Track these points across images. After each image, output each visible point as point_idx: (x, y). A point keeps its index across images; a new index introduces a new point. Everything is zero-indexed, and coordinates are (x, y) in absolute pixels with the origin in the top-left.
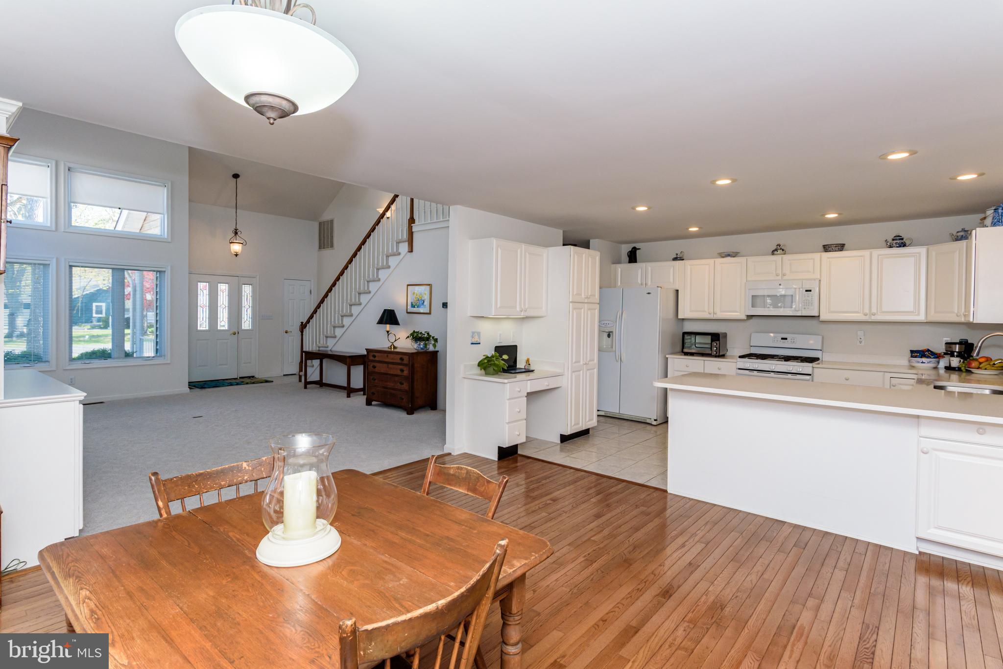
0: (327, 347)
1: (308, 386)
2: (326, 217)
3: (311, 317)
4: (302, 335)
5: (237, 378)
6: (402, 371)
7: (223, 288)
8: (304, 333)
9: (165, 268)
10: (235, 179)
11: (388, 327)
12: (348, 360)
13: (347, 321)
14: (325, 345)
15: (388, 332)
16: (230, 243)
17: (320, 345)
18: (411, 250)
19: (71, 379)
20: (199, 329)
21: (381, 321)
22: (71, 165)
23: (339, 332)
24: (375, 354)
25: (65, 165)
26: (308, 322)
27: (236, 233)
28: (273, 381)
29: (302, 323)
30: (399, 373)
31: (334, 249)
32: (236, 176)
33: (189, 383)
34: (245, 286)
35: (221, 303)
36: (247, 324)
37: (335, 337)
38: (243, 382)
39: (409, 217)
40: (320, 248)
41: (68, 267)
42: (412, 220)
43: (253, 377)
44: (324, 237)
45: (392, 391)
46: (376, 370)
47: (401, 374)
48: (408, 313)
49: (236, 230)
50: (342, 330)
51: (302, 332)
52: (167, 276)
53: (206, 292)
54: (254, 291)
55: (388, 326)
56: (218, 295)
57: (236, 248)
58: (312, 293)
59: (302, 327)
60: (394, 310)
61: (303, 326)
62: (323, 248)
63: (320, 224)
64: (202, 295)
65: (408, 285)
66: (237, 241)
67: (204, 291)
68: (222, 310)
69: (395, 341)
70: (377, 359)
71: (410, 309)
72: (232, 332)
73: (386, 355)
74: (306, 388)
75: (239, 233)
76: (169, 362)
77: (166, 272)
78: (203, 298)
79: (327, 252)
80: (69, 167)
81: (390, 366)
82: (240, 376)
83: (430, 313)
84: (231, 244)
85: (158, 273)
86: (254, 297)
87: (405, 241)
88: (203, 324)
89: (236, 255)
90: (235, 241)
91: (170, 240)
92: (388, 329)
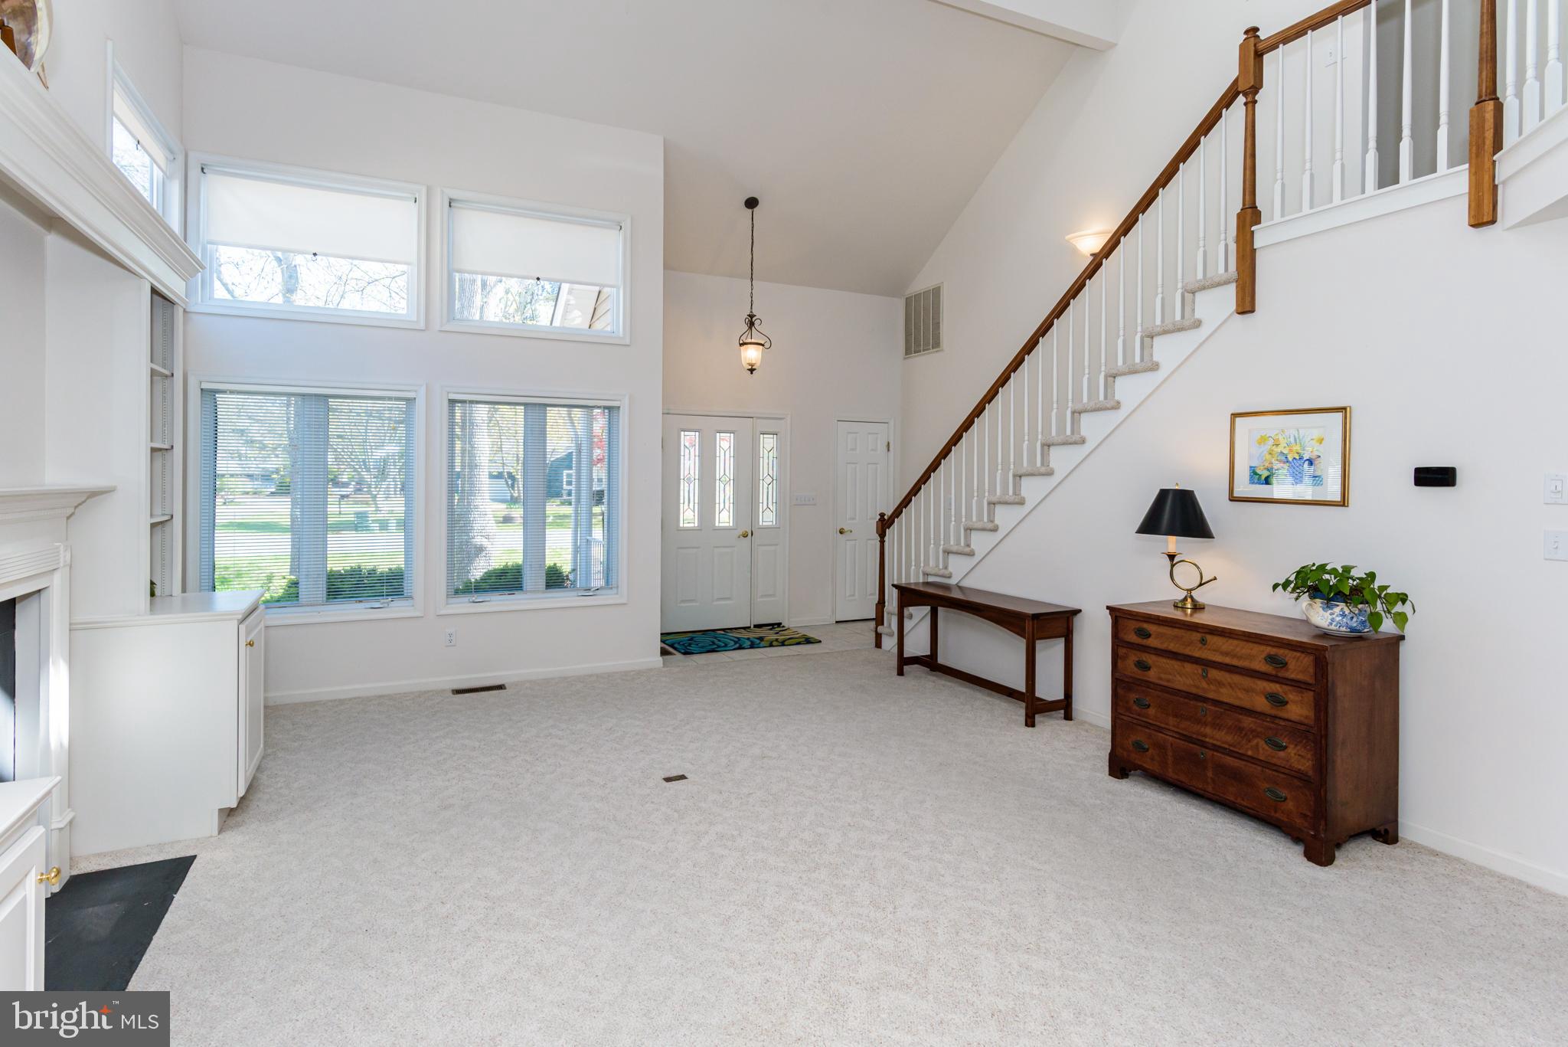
0: (950, 577)
1: (906, 668)
2: (921, 284)
3: (906, 502)
4: (882, 542)
5: (750, 627)
6: (1278, 701)
7: (725, 444)
8: (886, 539)
9: (620, 401)
10: (750, 211)
11: (1172, 543)
12: (1028, 625)
13: (1005, 517)
14: (942, 572)
15: (1172, 557)
16: (741, 345)
17: (928, 570)
18: (1246, 305)
19: (450, 635)
20: (681, 525)
21: (1151, 525)
22: (454, 194)
23: (980, 542)
24: (1145, 626)
25: (442, 192)
26: (897, 513)
27: (751, 324)
28: (820, 642)
29: (882, 515)
30: (1261, 704)
31: (942, 350)
32: (751, 203)
33: (661, 634)
34: (765, 436)
35: (722, 473)
36: (767, 517)
37: (971, 554)
38: (761, 639)
39: (1237, 206)
40: (908, 351)
41: (446, 403)
42: (1250, 215)
43: (779, 625)
44: (917, 328)
45: (1229, 760)
46: (1152, 675)
47: (1273, 712)
48: (1233, 499)
49: (751, 316)
50: (990, 539)
51: (882, 535)
52: (624, 417)
53: (695, 451)
54: (780, 448)
55: (1172, 539)
56: (716, 457)
57: (752, 354)
58: (891, 449)
59: (882, 528)
60: (1193, 491)
61: (885, 524)
62: (915, 352)
63: (908, 301)
64: (687, 457)
65: (1235, 416)
66: (753, 341)
67: (692, 450)
68: (722, 486)
69: (1201, 585)
70: (1152, 642)
71: (1243, 488)
72: (740, 532)
73: (1196, 636)
74: (901, 673)
75: (757, 323)
76: (624, 601)
77: (621, 409)
78: (689, 465)
79: (924, 361)
80: (450, 199)
81: (1214, 673)
82: (756, 623)
83: (1343, 503)
84: (743, 348)
85: (606, 411)
86: (780, 458)
87: (1227, 283)
88: (688, 517)
89: (752, 370)
90: (749, 340)
91: (628, 342)
92: (1172, 549)
